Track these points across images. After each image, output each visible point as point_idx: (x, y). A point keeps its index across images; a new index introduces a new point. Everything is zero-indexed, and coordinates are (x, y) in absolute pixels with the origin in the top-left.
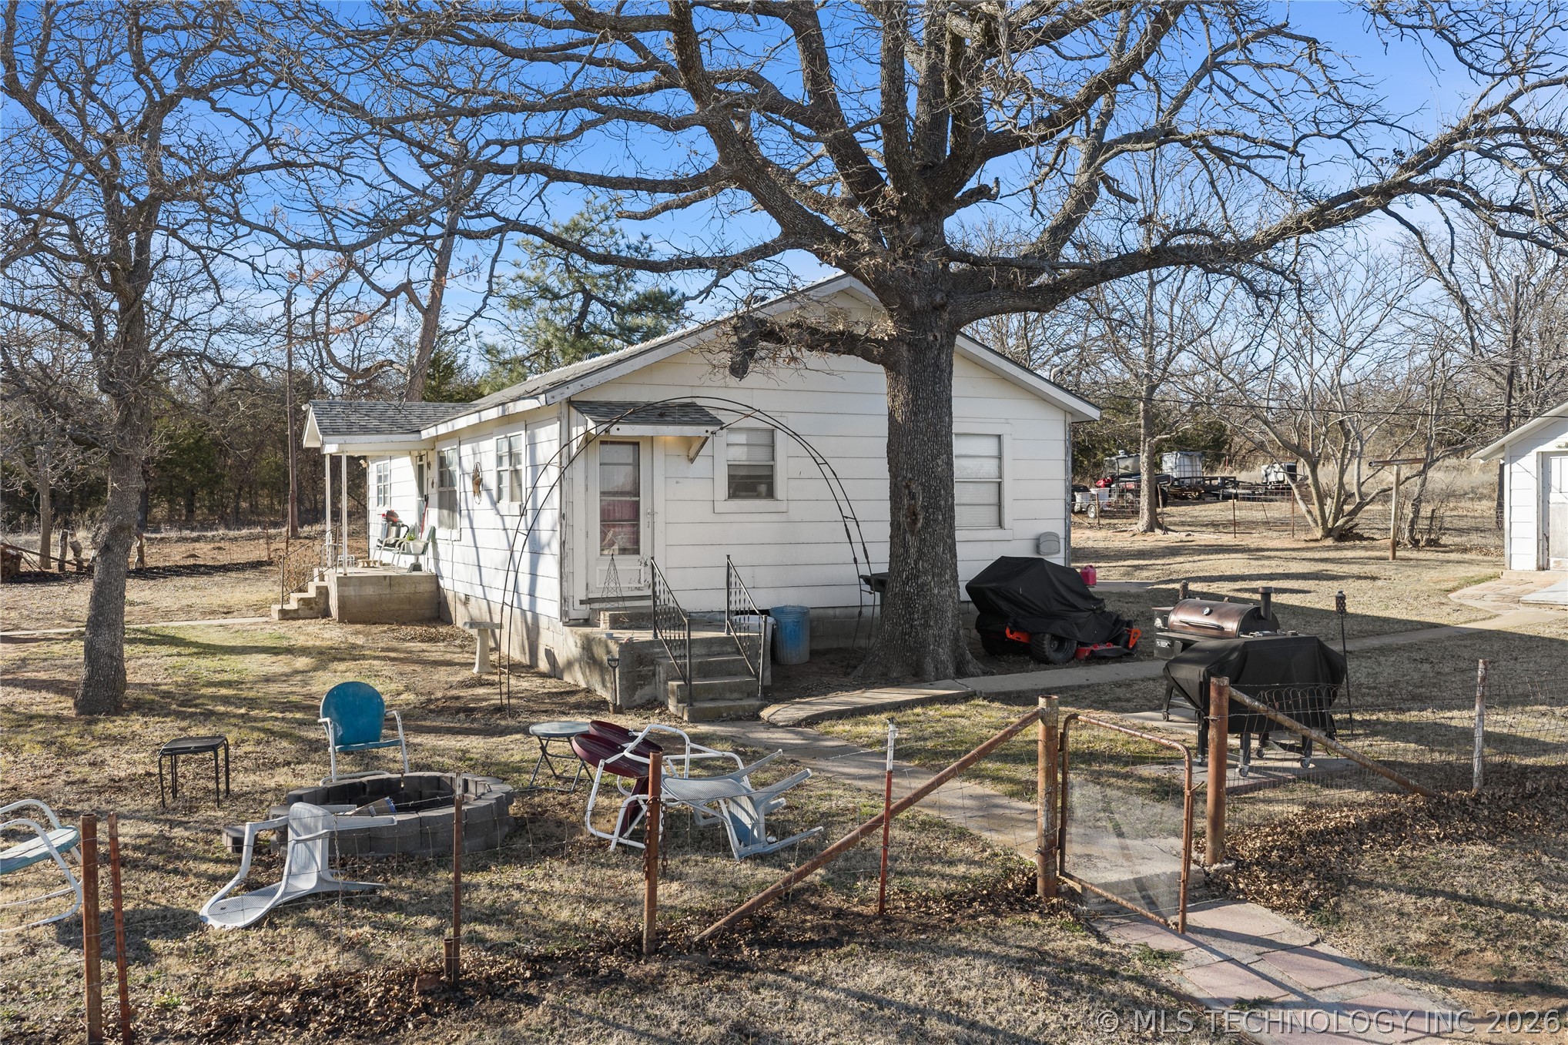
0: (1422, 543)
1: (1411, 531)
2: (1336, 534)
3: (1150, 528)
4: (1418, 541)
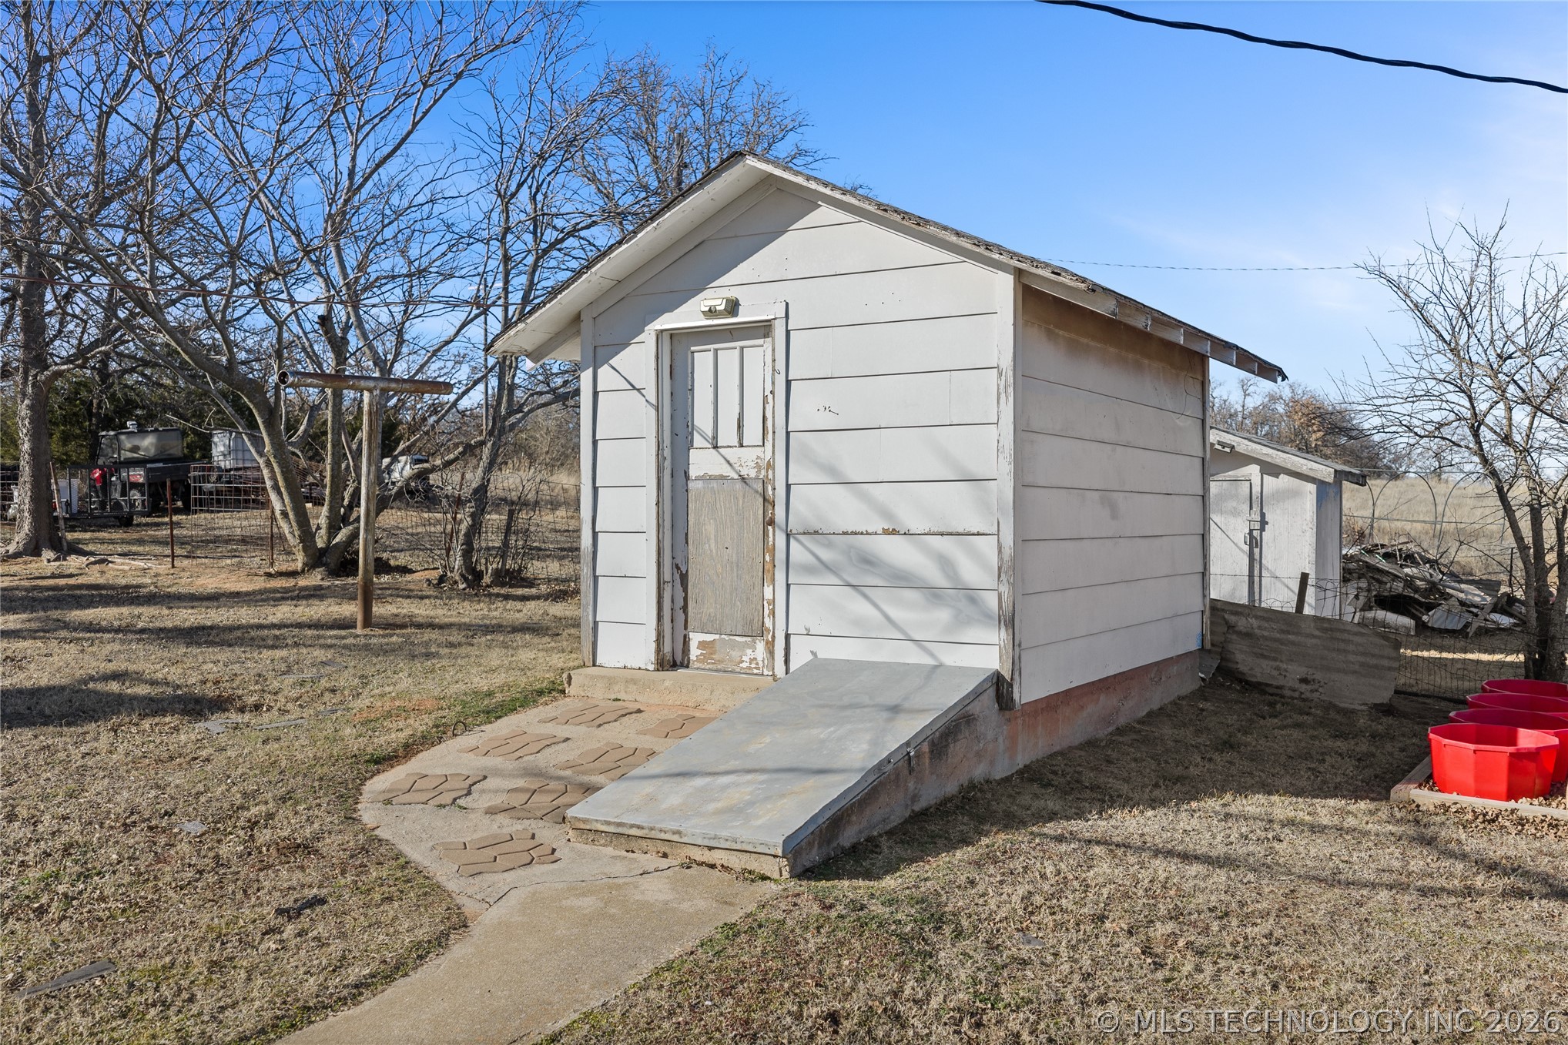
0: (487, 579)
1: (467, 553)
2: (332, 560)
3: (33, 549)
4: (479, 576)
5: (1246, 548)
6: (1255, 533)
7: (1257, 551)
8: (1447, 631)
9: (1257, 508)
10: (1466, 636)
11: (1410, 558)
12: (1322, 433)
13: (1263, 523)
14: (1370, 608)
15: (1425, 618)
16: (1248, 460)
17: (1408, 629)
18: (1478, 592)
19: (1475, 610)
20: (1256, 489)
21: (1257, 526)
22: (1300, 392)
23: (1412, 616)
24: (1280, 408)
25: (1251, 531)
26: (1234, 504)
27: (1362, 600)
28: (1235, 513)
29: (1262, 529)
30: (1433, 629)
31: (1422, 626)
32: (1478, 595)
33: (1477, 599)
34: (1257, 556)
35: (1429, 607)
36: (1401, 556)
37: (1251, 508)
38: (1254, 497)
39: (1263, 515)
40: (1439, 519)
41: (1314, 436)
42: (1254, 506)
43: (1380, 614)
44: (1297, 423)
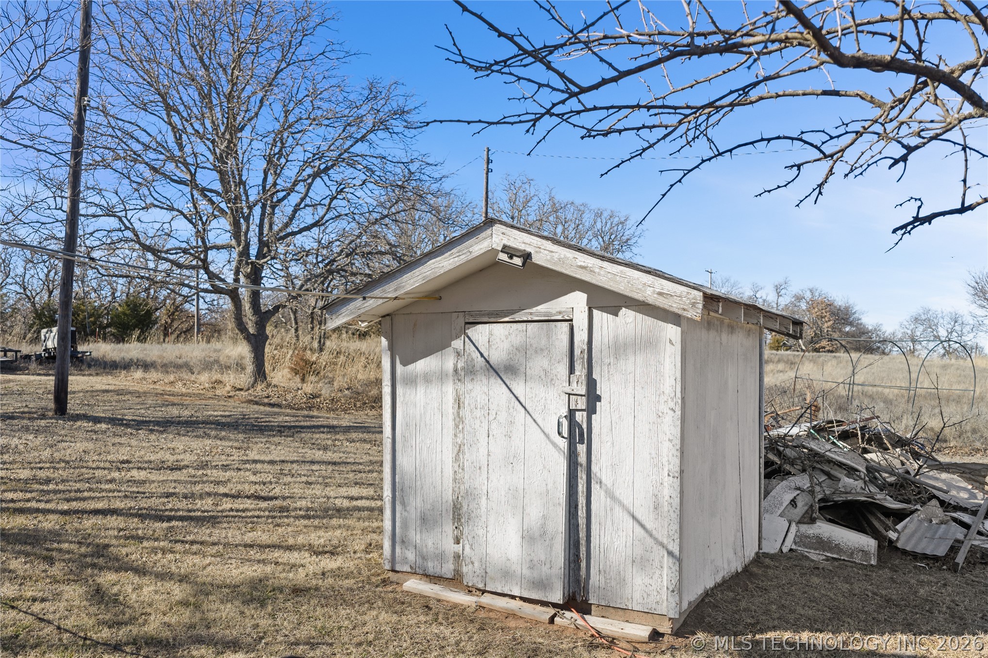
5: (563, 444)
6: (580, 417)
7: (582, 449)
8: (925, 557)
9: (580, 371)
10: (954, 568)
11: (876, 440)
12: (831, 322)
13: (593, 398)
14: (813, 521)
15: (893, 535)
16: (569, 284)
17: (865, 553)
18: (963, 484)
19: (966, 518)
20: (581, 337)
21: (582, 403)
22: (817, 294)
23: (875, 534)
24: (804, 306)
25: (571, 413)
26: (545, 363)
27: (801, 508)
28: (547, 379)
29: (591, 410)
30: (904, 552)
31: (888, 548)
32: (965, 489)
33: (964, 495)
34: (582, 459)
35: (900, 516)
36: (863, 435)
37: (572, 370)
38: (577, 352)
39: (591, 384)
40: (913, 385)
41: (826, 325)
42: (578, 367)
43: (825, 529)
44: (814, 315)
